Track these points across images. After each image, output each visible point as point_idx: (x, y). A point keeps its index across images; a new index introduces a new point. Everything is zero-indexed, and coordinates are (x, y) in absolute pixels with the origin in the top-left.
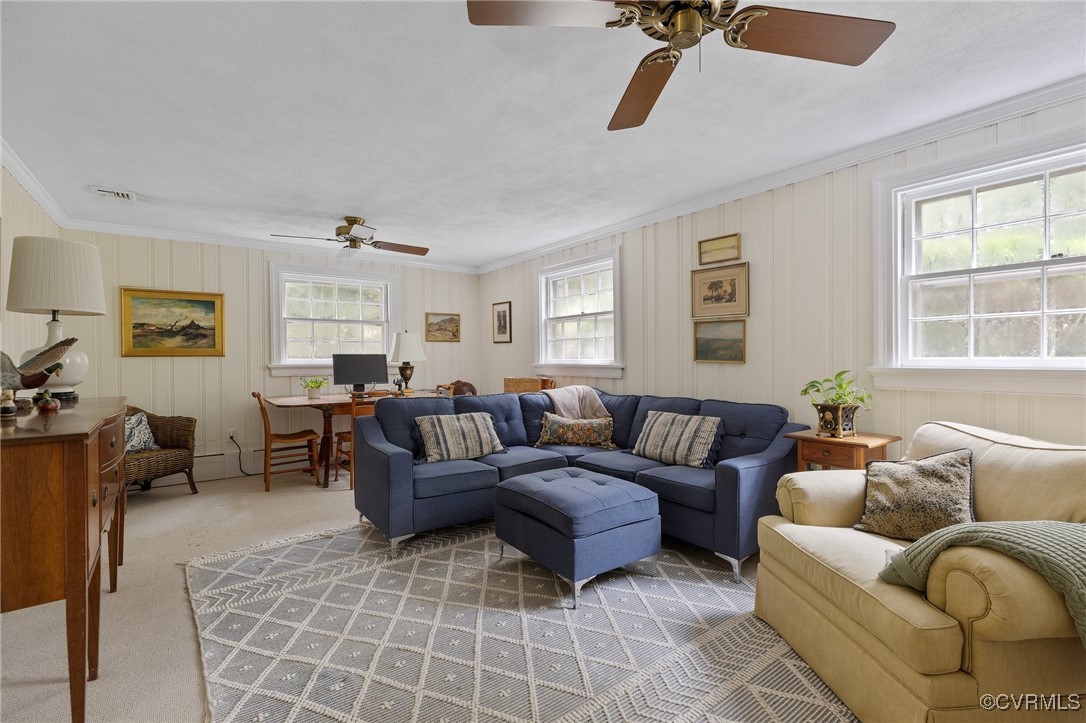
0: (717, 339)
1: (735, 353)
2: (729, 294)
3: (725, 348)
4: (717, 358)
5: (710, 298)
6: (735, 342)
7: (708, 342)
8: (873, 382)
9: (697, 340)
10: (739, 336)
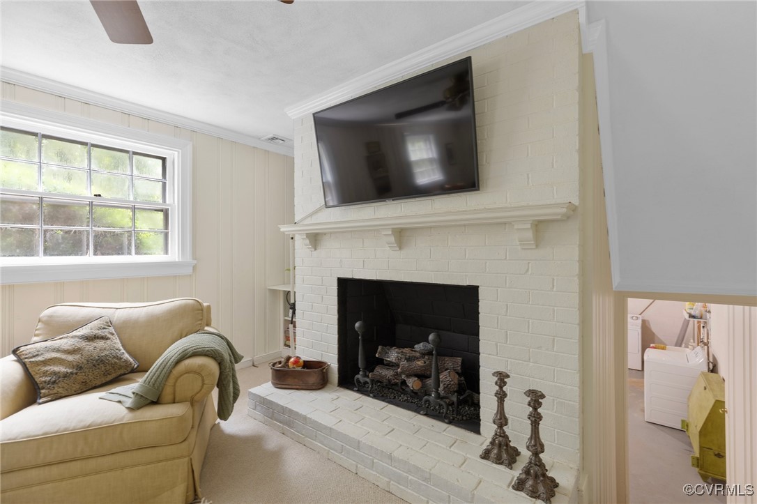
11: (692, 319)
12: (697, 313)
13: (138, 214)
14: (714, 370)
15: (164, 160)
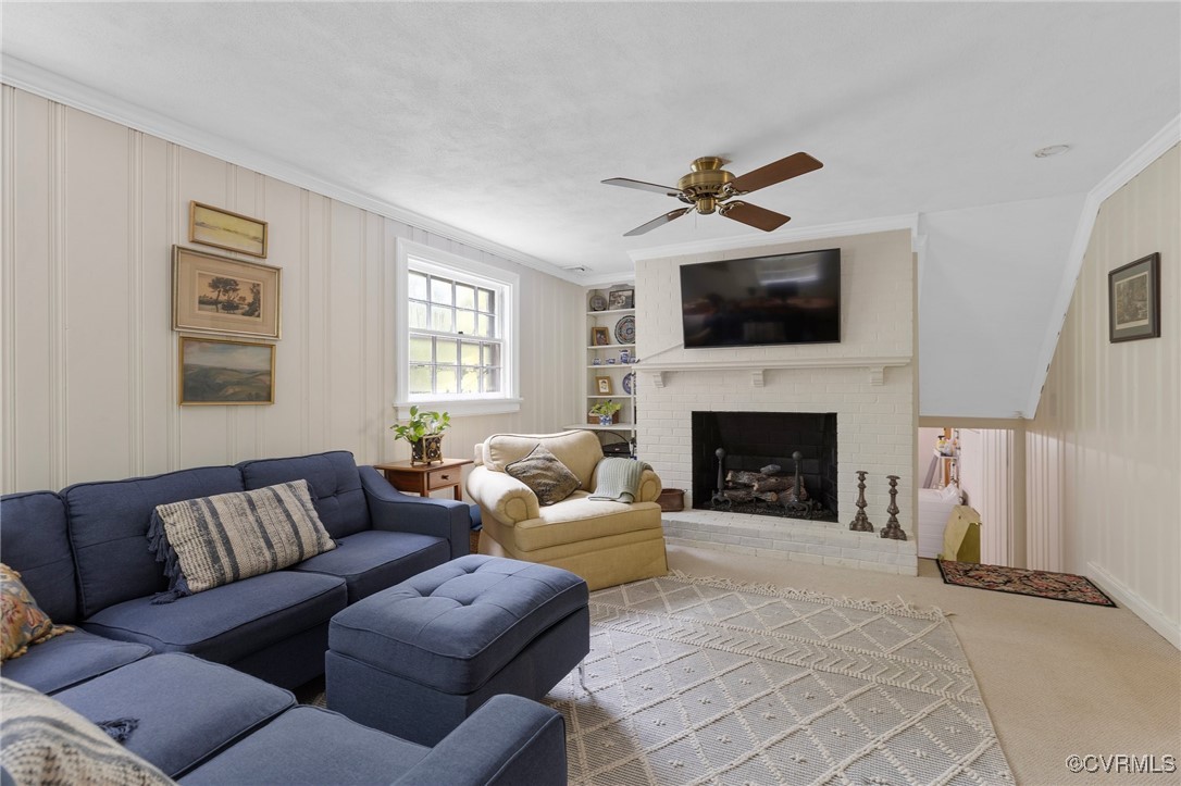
0: (225, 369)
1: (257, 389)
2: (249, 305)
3: (239, 383)
4: (226, 399)
5: (215, 303)
6: (255, 374)
7: (206, 373)
8: (397, 415)
9: (185, 369)
10: (264, 366)
11: (943, 458)
12: (947, 451)
13: (464, 348)
14: (965, 502)
15: (492, 294)
